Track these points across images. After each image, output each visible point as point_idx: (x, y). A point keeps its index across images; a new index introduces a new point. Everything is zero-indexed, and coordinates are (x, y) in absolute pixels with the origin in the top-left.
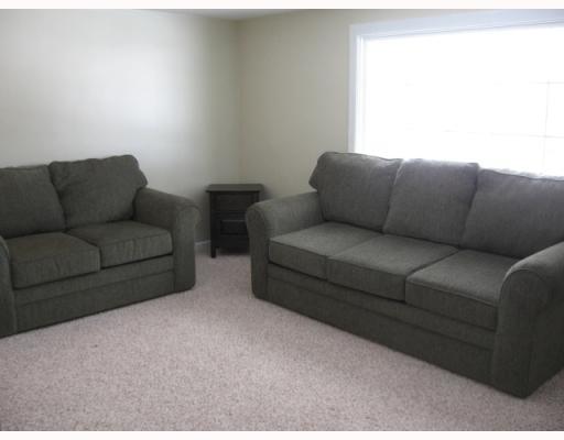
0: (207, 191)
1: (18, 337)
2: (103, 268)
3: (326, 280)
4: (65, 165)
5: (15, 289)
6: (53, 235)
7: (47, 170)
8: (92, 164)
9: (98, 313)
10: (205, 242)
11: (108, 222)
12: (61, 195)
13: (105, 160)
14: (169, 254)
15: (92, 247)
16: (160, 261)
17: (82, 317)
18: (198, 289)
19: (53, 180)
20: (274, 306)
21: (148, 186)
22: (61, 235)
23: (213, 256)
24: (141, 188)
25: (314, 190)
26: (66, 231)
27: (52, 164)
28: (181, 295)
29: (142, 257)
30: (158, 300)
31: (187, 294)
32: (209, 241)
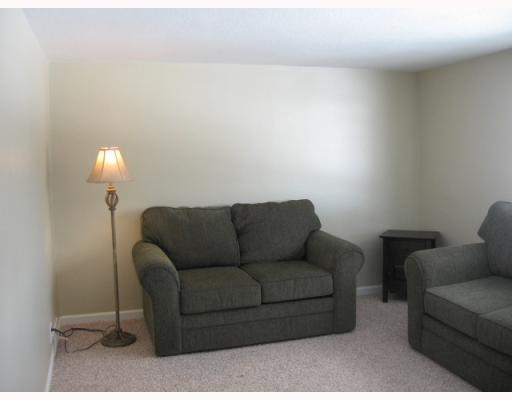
0: (381, 237)
1: (181, 357)
2: (262, 303)
3: (476, 340)
4: (246, 207)
5: (182, 314)
6: (227, 269)
7: (229, 211)
8: (270, 207)
9: (257, 344)
10: (376, 287)
11: (279, 261)
12: (239, 234)
13: (283, 203)
14: (330, 296)
15: (255, 283)
16: (319, 301)
17: (241, 346)
18: (357, 333)
19: (233, 219)
20: (427, 359)
21: (322, 229)
22: (235, 270)
23: (385, 300)
24: (314, 231)
25: (482, 241)
26: (241, 266)
27: (235, 205)
28: (338, 336)
29: (302, 296)
30: (315, 340)
31: (346, 336)
32: (381, 286)
